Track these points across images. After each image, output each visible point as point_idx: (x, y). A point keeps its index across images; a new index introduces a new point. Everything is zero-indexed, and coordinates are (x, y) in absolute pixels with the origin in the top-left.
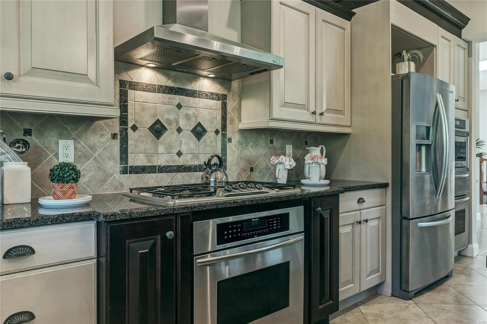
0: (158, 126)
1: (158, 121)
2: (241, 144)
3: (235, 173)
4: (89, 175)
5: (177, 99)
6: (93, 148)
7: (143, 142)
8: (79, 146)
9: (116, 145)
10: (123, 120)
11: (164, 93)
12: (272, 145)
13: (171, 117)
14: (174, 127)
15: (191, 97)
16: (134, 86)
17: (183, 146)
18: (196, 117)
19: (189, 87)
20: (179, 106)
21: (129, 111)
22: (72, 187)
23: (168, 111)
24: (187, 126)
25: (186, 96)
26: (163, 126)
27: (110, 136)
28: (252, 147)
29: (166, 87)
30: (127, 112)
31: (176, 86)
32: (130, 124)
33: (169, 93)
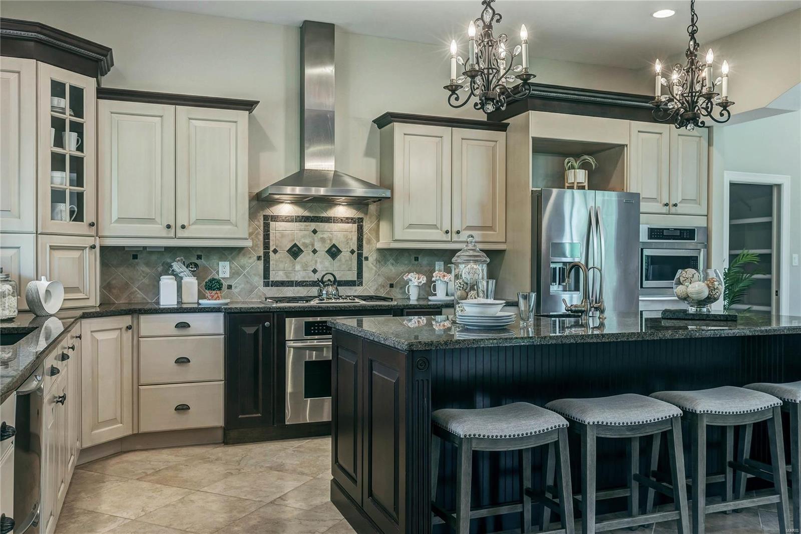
0: (295, 248)
1: (295, 245)
2: (379, 262)
3: (372, 288)
4: (240, 287)
5: (313, 225)
6: (243, 267)
7: (282, 262)
8: (233, 266)
9: (261, 265)
10: (266, 246)
11: (301, 222)
12: (416, 262)
13: (307, 241)
14: (310, 249)
15: (326, 222)
16: (275, 218)
17: (318, 264)
18: (331, 240)
19: (324, 215)
20: (315, 232)
21: (271, 238)
22: (217, 293)
23: (304, 237)
24: (322, 248)
25: (321, 222)
26: (299, 248)
27: (255, 258)
28: (393, 264)
29: (302, 216)
30: (269, 239)
31: (312, 215)
32: (272, 249)
33: (305, 221)
